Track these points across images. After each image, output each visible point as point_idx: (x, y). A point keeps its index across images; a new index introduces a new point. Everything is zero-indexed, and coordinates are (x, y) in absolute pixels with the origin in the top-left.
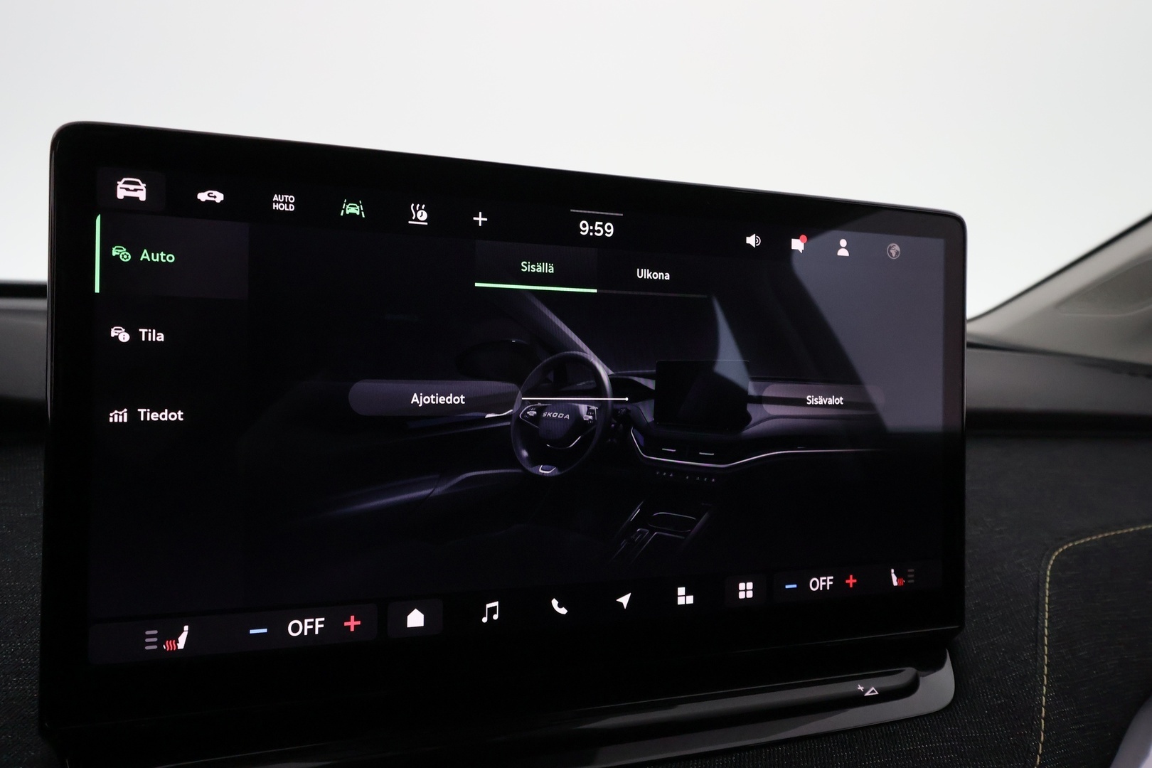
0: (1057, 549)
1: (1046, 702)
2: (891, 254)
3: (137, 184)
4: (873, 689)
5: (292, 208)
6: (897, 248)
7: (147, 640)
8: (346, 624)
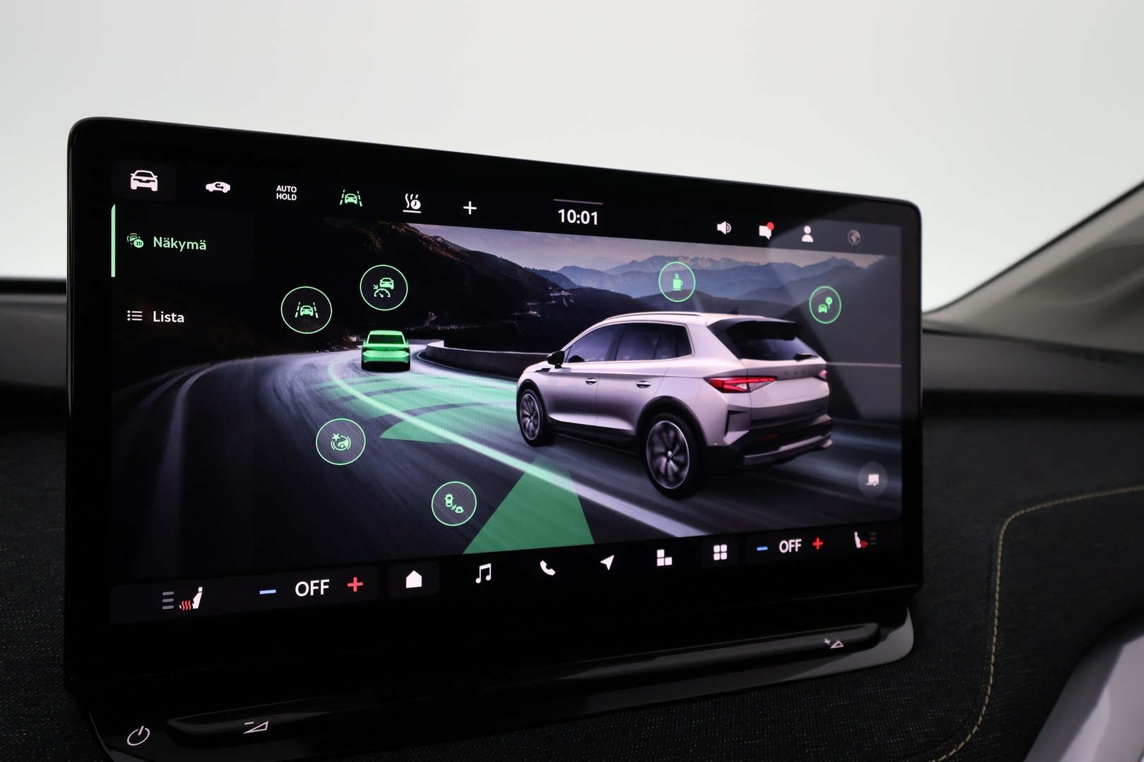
0: (1009, 515)
1: (996, 650)
2: (852, 240)
3: (150, 176)
4: (839, 642)
5: (294, 197)
6: (857, 234)
7: (165, 601)
8: (349, 585)
